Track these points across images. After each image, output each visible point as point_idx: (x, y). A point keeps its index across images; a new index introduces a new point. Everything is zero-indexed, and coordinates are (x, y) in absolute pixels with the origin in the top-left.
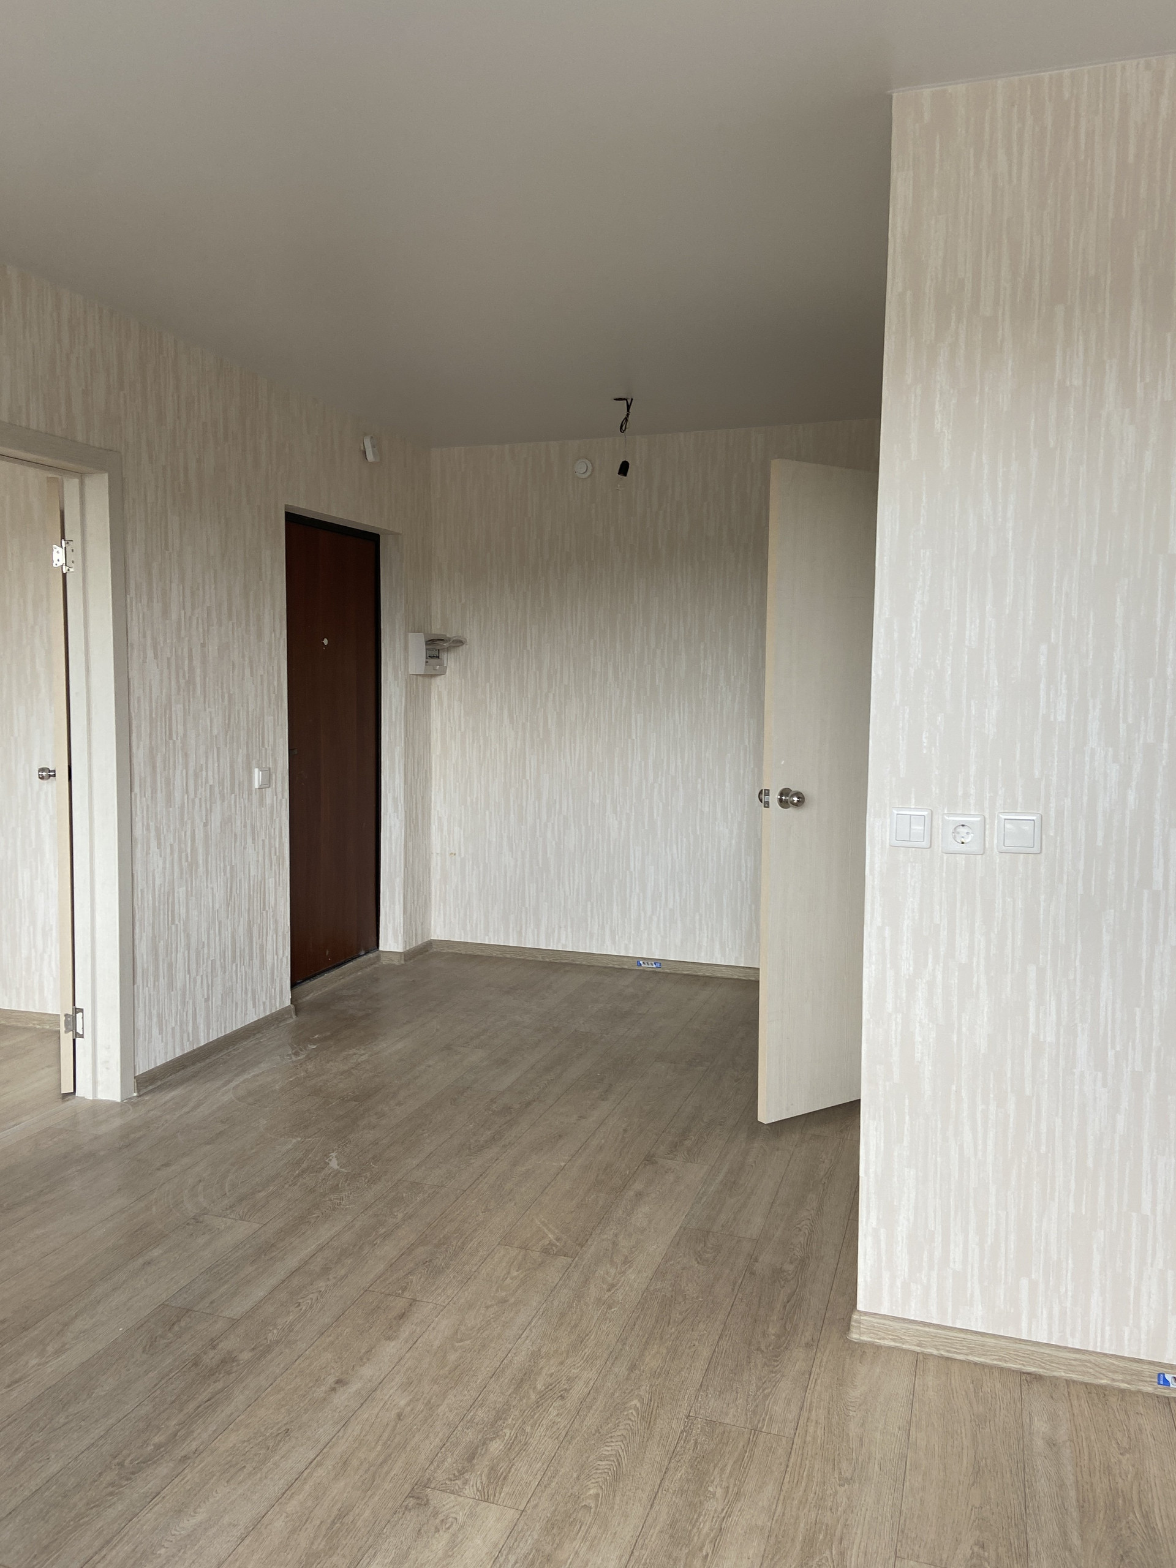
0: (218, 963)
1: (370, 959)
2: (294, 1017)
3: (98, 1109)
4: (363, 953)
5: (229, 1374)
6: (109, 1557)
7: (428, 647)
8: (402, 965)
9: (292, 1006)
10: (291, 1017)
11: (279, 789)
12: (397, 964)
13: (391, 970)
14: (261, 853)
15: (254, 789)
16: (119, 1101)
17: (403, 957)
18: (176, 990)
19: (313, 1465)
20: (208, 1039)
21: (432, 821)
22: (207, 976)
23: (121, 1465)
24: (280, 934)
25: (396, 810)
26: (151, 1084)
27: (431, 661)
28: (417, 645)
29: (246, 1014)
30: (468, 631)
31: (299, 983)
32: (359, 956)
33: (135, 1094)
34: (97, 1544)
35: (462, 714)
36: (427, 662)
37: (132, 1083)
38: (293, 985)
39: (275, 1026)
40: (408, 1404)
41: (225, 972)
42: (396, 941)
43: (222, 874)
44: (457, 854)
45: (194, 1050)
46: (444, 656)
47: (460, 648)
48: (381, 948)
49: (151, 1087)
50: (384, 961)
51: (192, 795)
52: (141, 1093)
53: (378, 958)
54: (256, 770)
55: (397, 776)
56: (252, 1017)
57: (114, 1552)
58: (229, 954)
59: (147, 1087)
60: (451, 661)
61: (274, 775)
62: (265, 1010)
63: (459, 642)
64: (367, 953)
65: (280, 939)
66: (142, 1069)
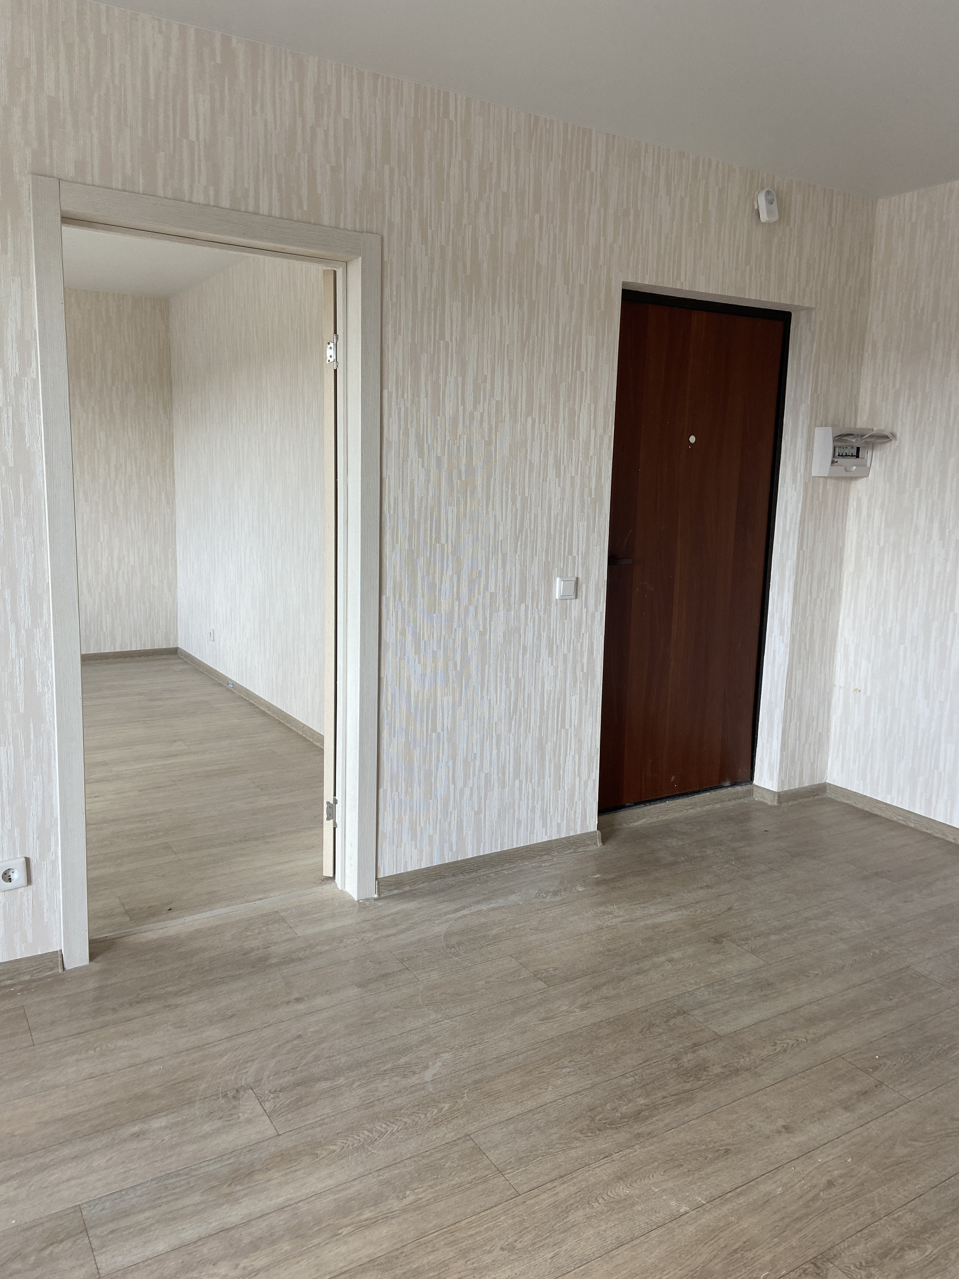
0: (494, 777)
1: (737, 793)
2: (599, 844)
4: (728, 784)
7: (837, 444)
8: (775, 807)
9: (598, 833)
10: (596, 844)
11: (591, 602)
12: (770, 803)
13: (763, 807)
14: (561, 667)
15: (554, 600)
16: (356, 900)
17: (776, 798)
18: (436, 797)
20: (478, 850)
21: (838, 648)
22: (479, 789)
24: (585, 754)
25: (782, 633)
26: (397, 889)
27: (841, 461)
28: (823, 441)
29: (532, 833)
30: (900, 423)
32: (722, 787)
33: (376, 896)
35: (883, 525)
36: (833, 462)
37: (373, 884)
38: (601, 812)
39: (571, 850)
41: (503, 787)
42: (771, 778)
43: (504, 686)
44: (862, 691)
45: (458, 862)
46: (866, 454)
47: (888, 445)
48: (755, 782)
49: (396, 892)
50: (757, 797)
51: (465, 602)
52: (382, 896)
53: (750, 793)
54: (558, 579)
55: (786, 593)
56: (541, 837)
58: (510, 768)
59: (391, 890)
60: (876, 460)
61: (584, 586)
62: (559, 832)
63: (884, 438)
64: (734, 784)
65: (585, 761)
66: (387, 871)
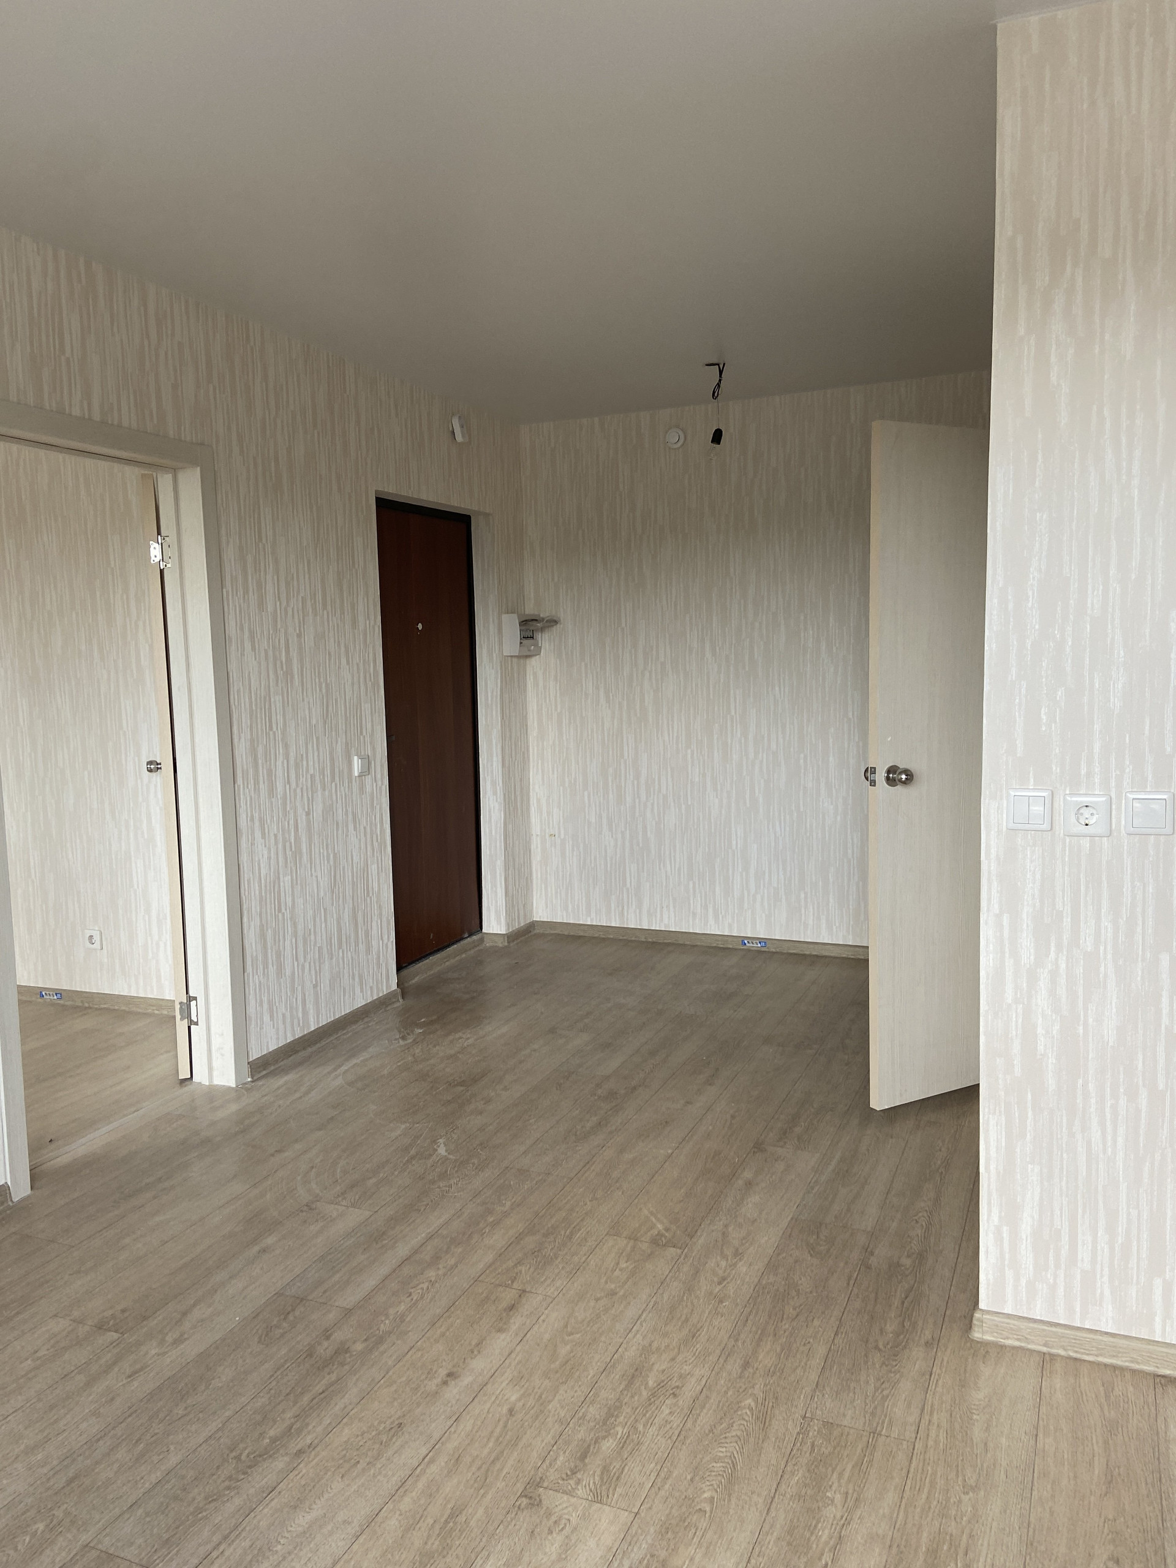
0: (325, 950)
1: (474, 942)
2: (401, 1000)
3: (213, 1094)
4: (466, 935)
5: (343, 1366)
6: (227, 1553)
7: (524, 628)
8: (506, 946)
9: (399, 990)
10: (398, 1001)
11: (379, 776)
12: (501, 945)
13: (496, 952)
14: (363, 840)
15: (354, 777)
16: (234, 1086)
17: (506, 939)
18: (285, 976)
19: (426, 1460)
20: (318, 1024)
21: (531, 802)
22: (315, 963)
23: (238, 1458)
24: (384, 919)
25: (495, 793)
26: (264, 1070)
27: (525, 642)
28: (511, 626)
29: (354, 999)
30: (562, 610)
31: (406, 966)
32: (462, 939)
33: (249, 1079)
34: (216, 1539)
35: (558, 694)
36: (521, 643)
37: (246, 1069)
38: (399, 968)
39: (383, 1010)
40: (519, 1399)
41: (332, 959)
42: (499, 922)
43: (326, 862)
44: (557, 836)
45: (304, 1036)
46: (538, 636)
47: (555, 627)
48: (484, 931)
49: (264, 1072)
50: (488, 944)
51: (294, 785)
52: (255, 1078)
53: (482, 940)
54: (356, 758)
55: (495, 759)
56: (360, 1003)
57: (231, 1549)
58: (335, 941)
59: (260, 1072)
60: (545, 640)
61: (373, 762)
62: (372, 995)
63: (553, 622)
64: (470, 935)
65: (385, 924)
66: (255, 1055)
